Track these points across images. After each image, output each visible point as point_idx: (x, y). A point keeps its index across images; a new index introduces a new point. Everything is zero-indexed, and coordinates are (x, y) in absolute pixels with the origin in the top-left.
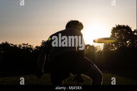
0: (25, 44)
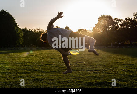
0: (38, 29)
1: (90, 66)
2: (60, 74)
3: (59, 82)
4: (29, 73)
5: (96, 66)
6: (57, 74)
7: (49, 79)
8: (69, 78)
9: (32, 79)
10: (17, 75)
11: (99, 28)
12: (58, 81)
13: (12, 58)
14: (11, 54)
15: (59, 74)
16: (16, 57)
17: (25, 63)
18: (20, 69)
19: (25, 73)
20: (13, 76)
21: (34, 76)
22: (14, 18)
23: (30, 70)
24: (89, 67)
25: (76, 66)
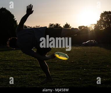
0: (38, 26)
1: (96, 64)
2: (65, 72)
3: (65, 80)
4: (33, 70)
5: (102, 64)
6: (61, 72)
7: (54, 76)
8: (75, 76)
9: (36, 76)
10: (21, 72)
11: (101, 25)
12: (64, 78)
13: (13, 55)
14: (11, 52)
15: (63, 72)
16: (17, 54)
17: (27, 60)
18: (22, 66)
19: (28, 70)
20: (17, 73)
21: (38, 73)
22: (13, 15)
23: (33, 67)
24: (94, 65)
25: (80, 64)
